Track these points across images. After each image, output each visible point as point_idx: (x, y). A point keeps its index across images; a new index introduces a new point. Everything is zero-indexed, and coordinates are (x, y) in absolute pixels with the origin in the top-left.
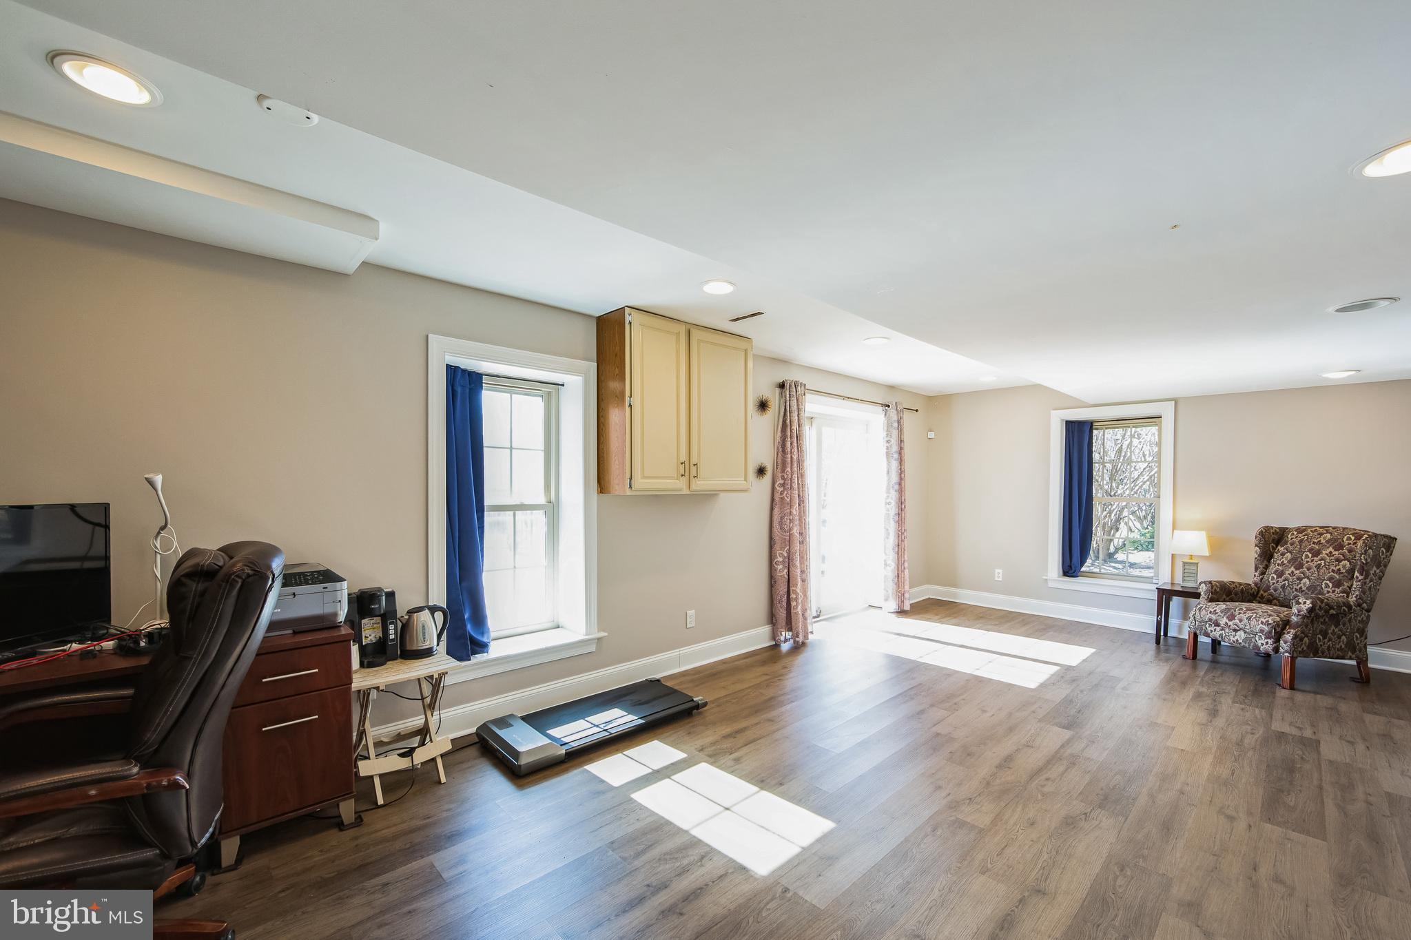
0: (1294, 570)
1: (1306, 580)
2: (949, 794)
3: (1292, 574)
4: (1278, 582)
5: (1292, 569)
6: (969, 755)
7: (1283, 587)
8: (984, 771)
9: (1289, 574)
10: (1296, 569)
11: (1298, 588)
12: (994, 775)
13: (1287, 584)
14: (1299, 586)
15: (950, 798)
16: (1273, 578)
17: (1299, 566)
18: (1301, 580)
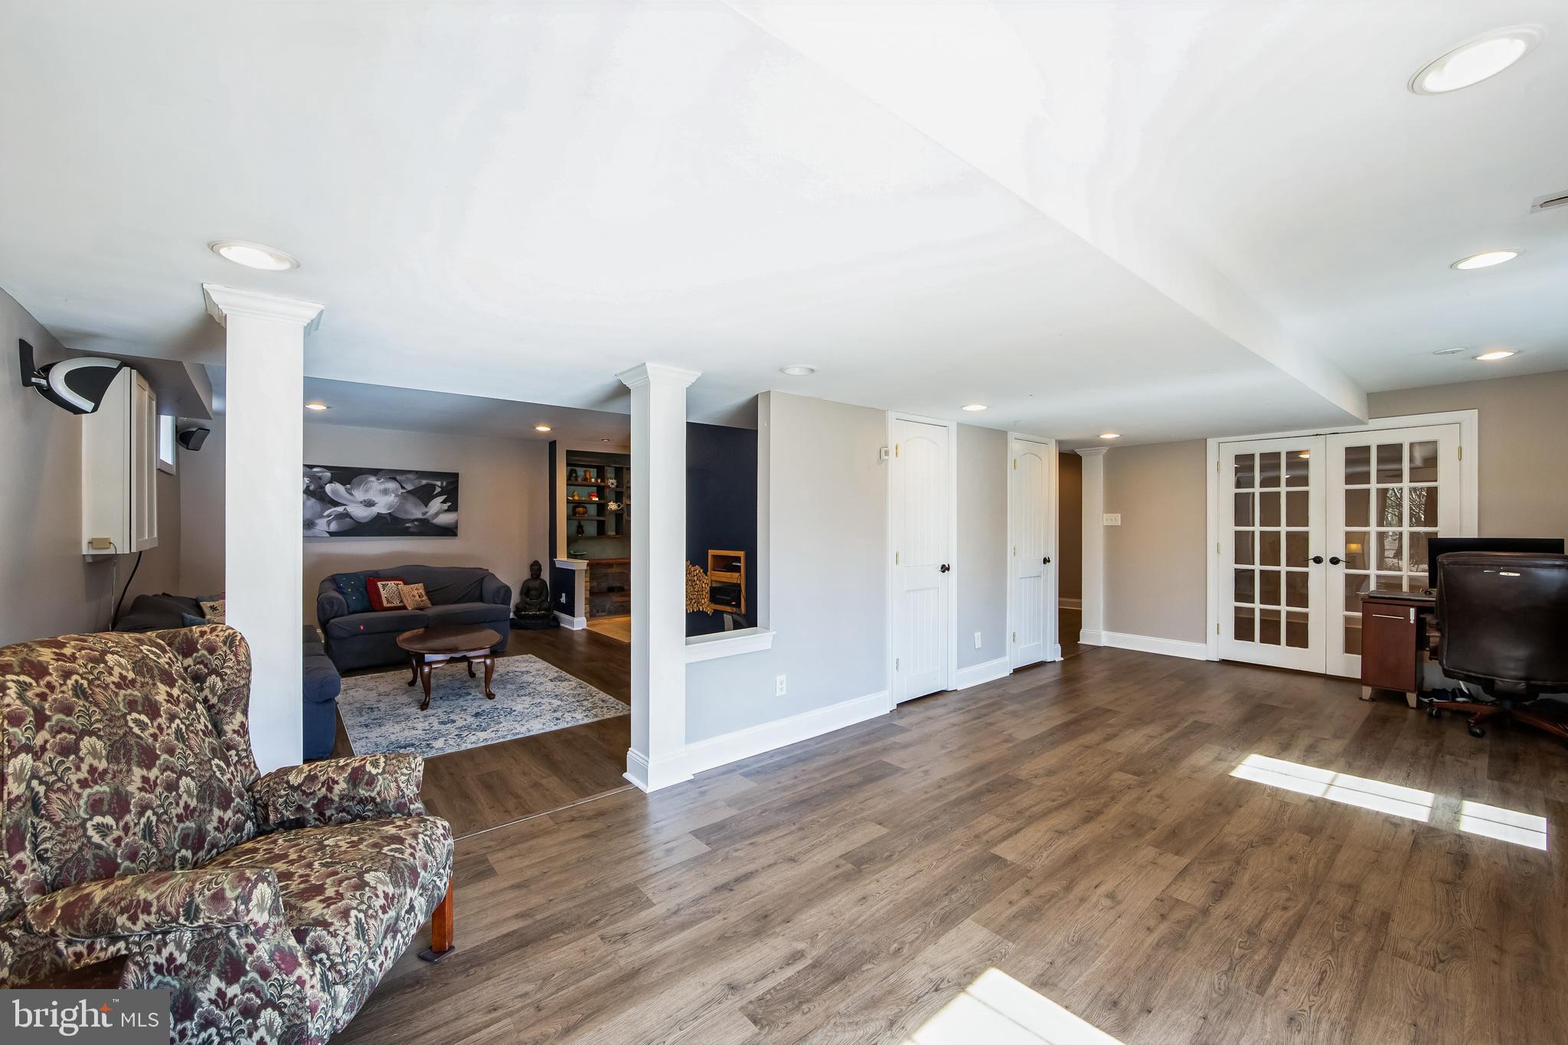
0: (145, 772)
1: (185, 781)
2: (1148, 791)
3: (147, 785)
4: (126, 828)
5: (138, 772)
6: (1133, 826)
7: (148, 832)
8: (1116, 809)
9: (141, 789)
10: (149, 768)
11: (180, 810)
12: (1106, 805)
13: (154, 819)
14: (182, 804)
15: (1147, 789)
16: (103, 829)
17: (148, 758)
18: (177, 788)
